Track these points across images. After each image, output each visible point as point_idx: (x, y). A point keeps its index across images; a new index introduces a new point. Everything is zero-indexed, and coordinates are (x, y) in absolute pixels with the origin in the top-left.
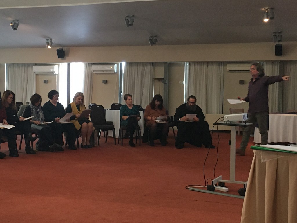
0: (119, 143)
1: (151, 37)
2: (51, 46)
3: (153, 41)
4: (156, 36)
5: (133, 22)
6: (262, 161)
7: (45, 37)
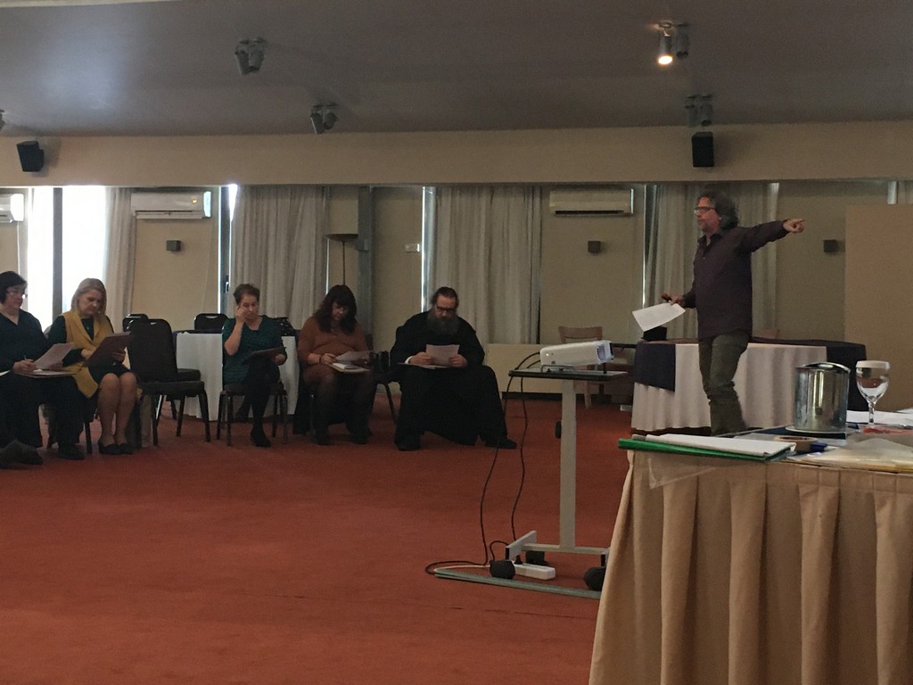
0: (218, 436)
1: (318, 107)
3: (325, 120)
4: (332, 105)
5: (261, 58)
6: (653, 485)
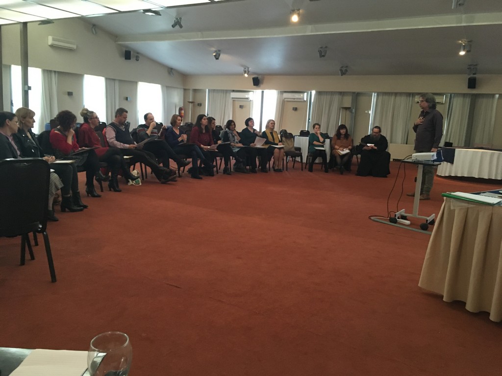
0: (305, 168)
1: (342, 67)
2: (248, 74)
3: (344, 72)
4: (347, 67)
5: (326, 53)
6: (452, 209)
7: (242, 66)
